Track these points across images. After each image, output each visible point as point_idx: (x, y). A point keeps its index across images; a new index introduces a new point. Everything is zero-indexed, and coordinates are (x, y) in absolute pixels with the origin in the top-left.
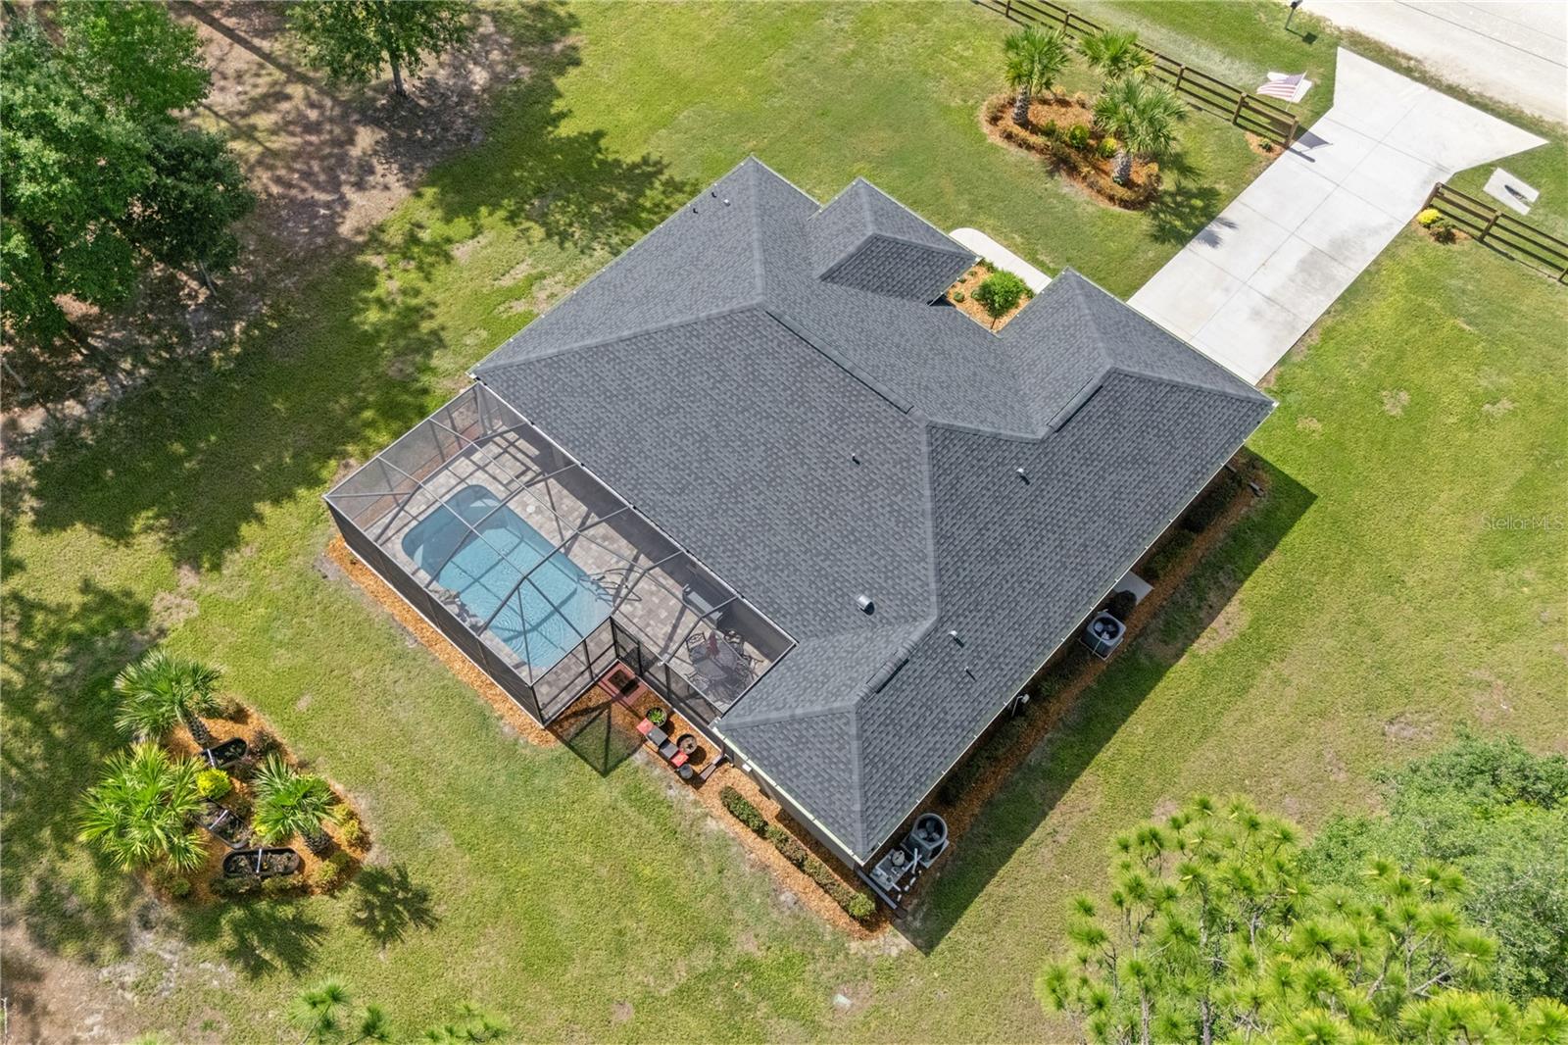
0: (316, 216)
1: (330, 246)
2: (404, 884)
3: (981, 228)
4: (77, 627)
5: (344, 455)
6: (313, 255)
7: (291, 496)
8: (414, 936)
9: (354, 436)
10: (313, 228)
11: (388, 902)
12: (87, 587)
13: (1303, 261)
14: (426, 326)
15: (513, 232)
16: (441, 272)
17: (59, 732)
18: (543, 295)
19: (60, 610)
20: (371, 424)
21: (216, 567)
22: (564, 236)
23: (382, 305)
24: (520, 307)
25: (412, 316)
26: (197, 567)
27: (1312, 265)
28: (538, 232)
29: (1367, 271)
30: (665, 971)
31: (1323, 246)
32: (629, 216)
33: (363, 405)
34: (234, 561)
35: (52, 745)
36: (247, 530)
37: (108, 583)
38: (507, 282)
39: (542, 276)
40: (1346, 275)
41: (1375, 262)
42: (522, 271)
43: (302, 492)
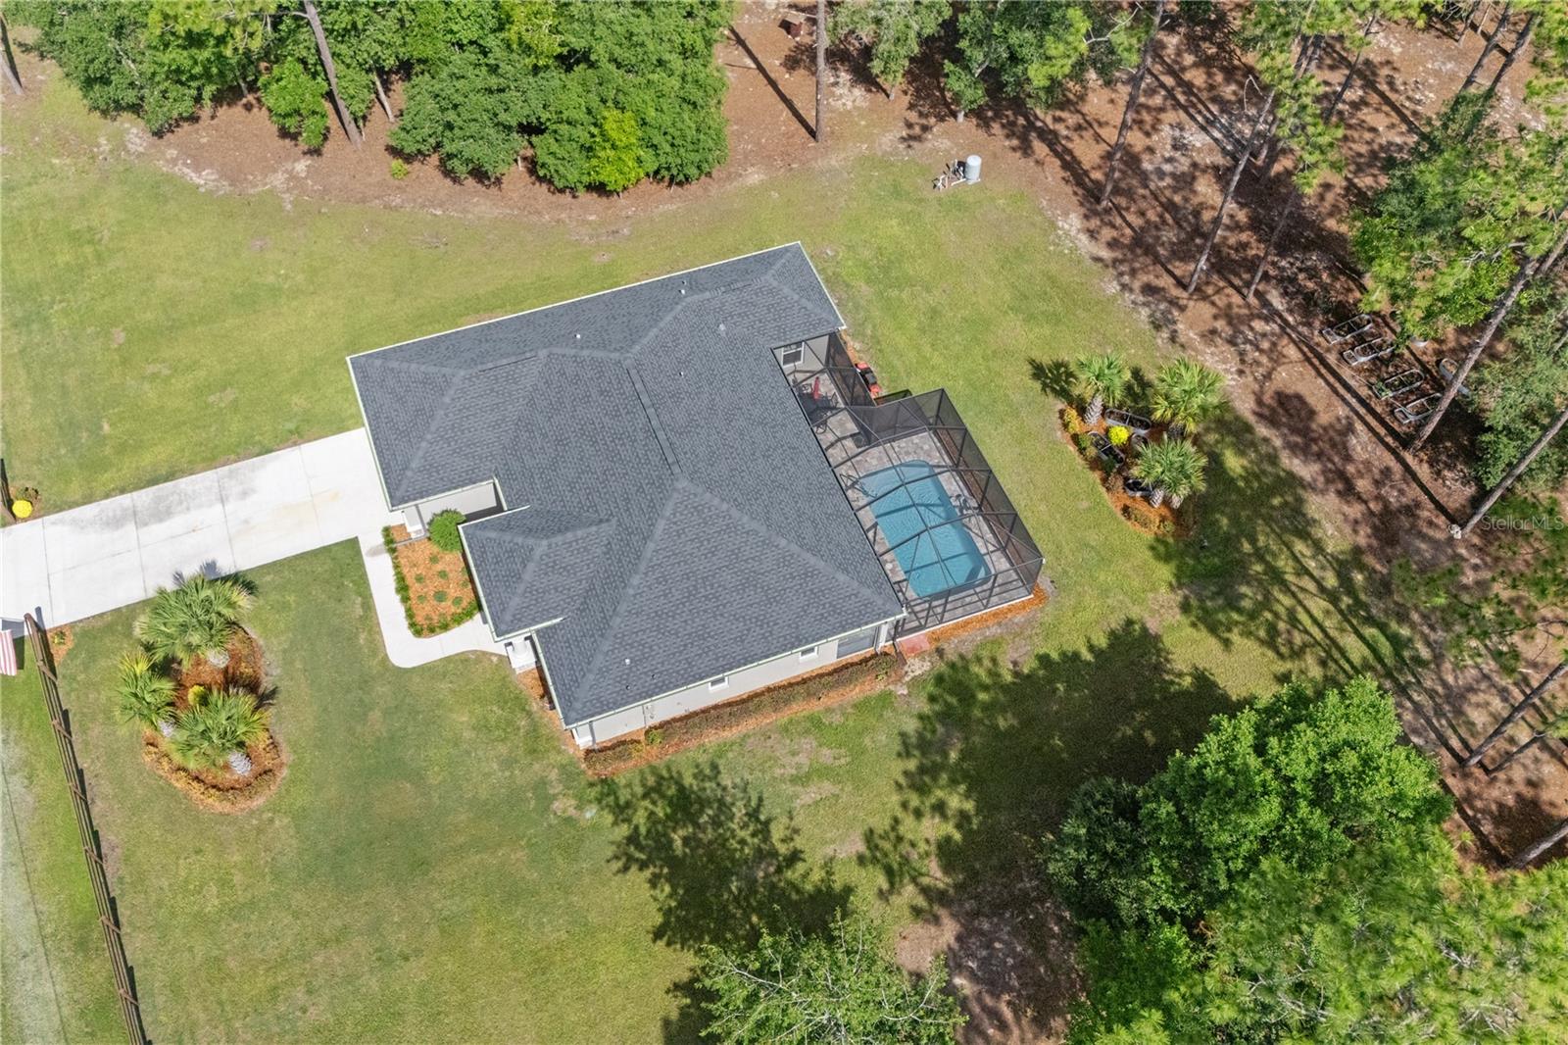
0: (984, 963)
1: (976, 914)
2: (1045, 386)
3: (386, 658)
4: (1235, 616)
5: (1016, 674)
6: (997, 909)
7: (1063, 654)
8: (1046, 360)
9: (1005, 689)
10: (989, 946)
11: (1056, 380)
12: (1227, 643)
13: (161, 520)
14: (912, 765)
15: (799, 842)
16: (882, 824)
17: (1247, 547)
18: (802, 759)
19: (1247, 634)
20: (986, 688)
21: (1130, 622)
22: (753, 815)
23: (940, 808)
24: (826, 755)
25: (919, 782)
26: (1144, 629)
28: (777, 832)
29: (123, 491)
31: (130, 527)
32: (684, 805)
33: (988, 708)
34: (1115, 622)
35: (1253, 541)
36: (1102, 641)
37: (1212, 642)
38: (828, 788)
39: (794, 780)
42: (809, 795)
43: (1055, 656)
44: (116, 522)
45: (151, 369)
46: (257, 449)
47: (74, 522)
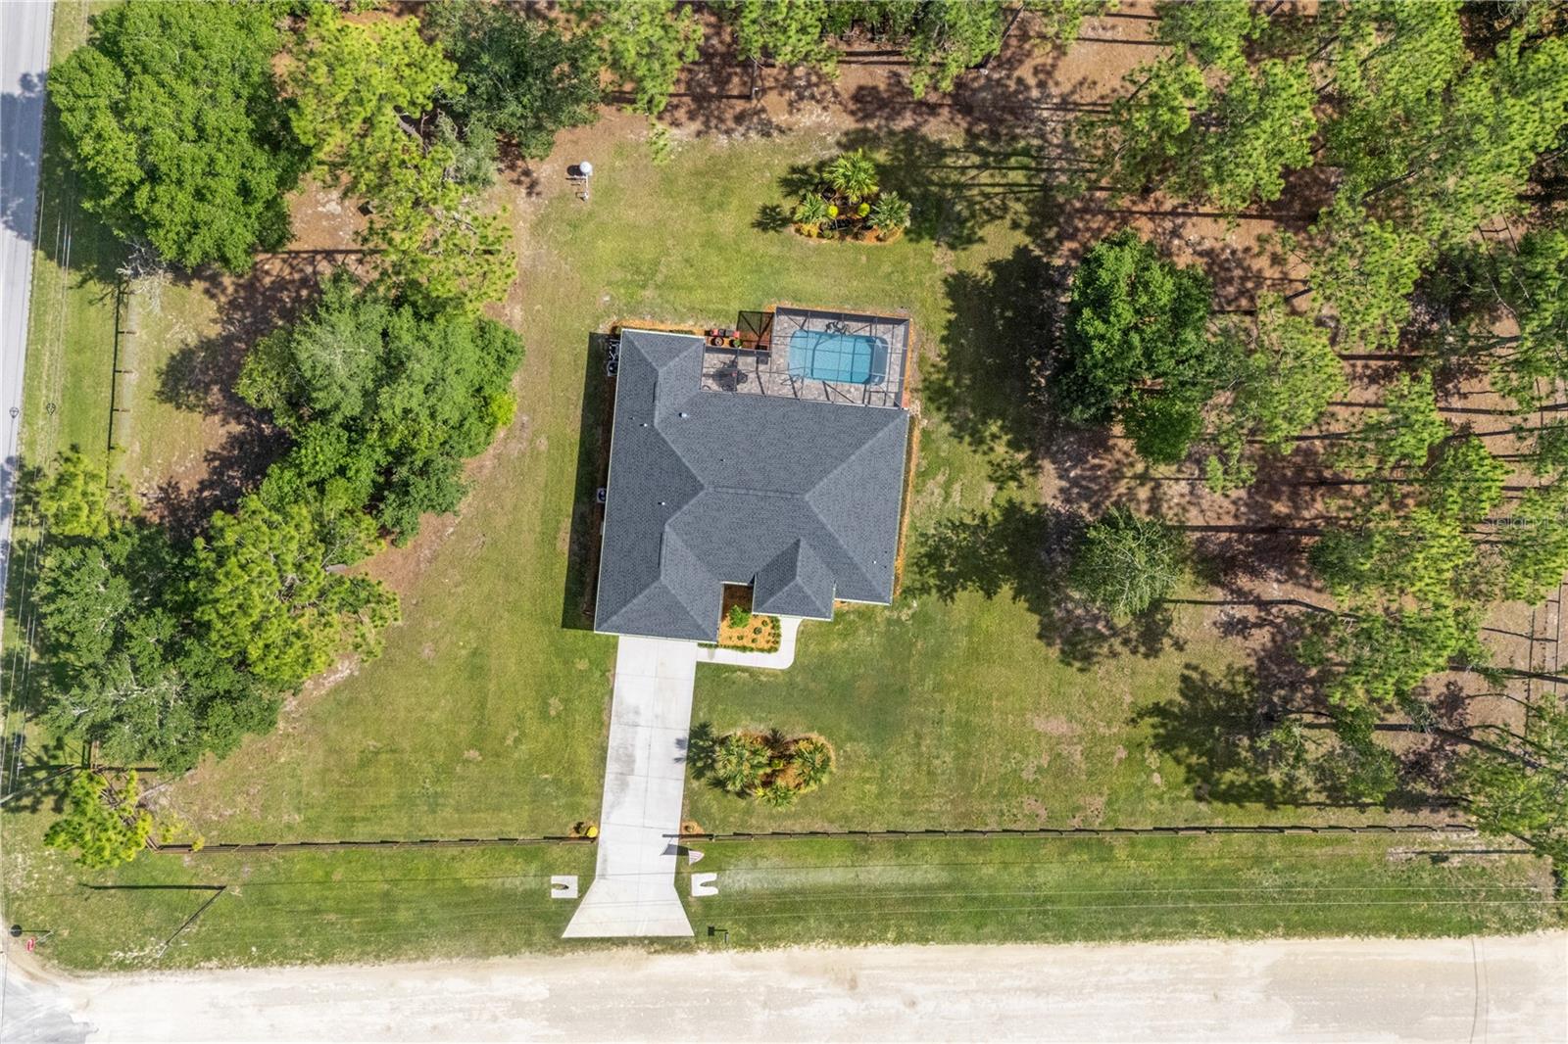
0: (1070, 459)
1: (1048, 449)
2: (774, 228)
3: (782, 671)
4: (969, 224)
5: (944, 359)
6: (1050, 439)
7: (946, 328)
8: (757, 217)
9: (950, 369)
10: (1064, 452)
11: (774, 220)
12: (981, 240)
13: (634, 761)
14: (967, 439)
15: (978, 513)
16: (987, 470)
17: (934, 189)
18: (937, 491)
19: (982, 226)
20: (946, 379)
21: (945, 281)
22: (954, 527)
23: (994, 437)
24: (941, 478)
25: (978, 441)
26: (952, 276)
27: (629, 761)
28: (968, 520)
29: (603, 777)
30: (668, 266)
31: (630, 778)
32: (934, 557)
33: (957, 384)
34: (941, 289)
35: (931, 182)
36: (949, 303)
37: (976, 247)
38: (957, 486)
39: (946, 500)
40: (612, 768)
41: (602, 786)
42: (956, 497)
43: (945, 333)
44: (623, 785)
45: (509, 742)
46: (607, 698)
47: (612, 807)
